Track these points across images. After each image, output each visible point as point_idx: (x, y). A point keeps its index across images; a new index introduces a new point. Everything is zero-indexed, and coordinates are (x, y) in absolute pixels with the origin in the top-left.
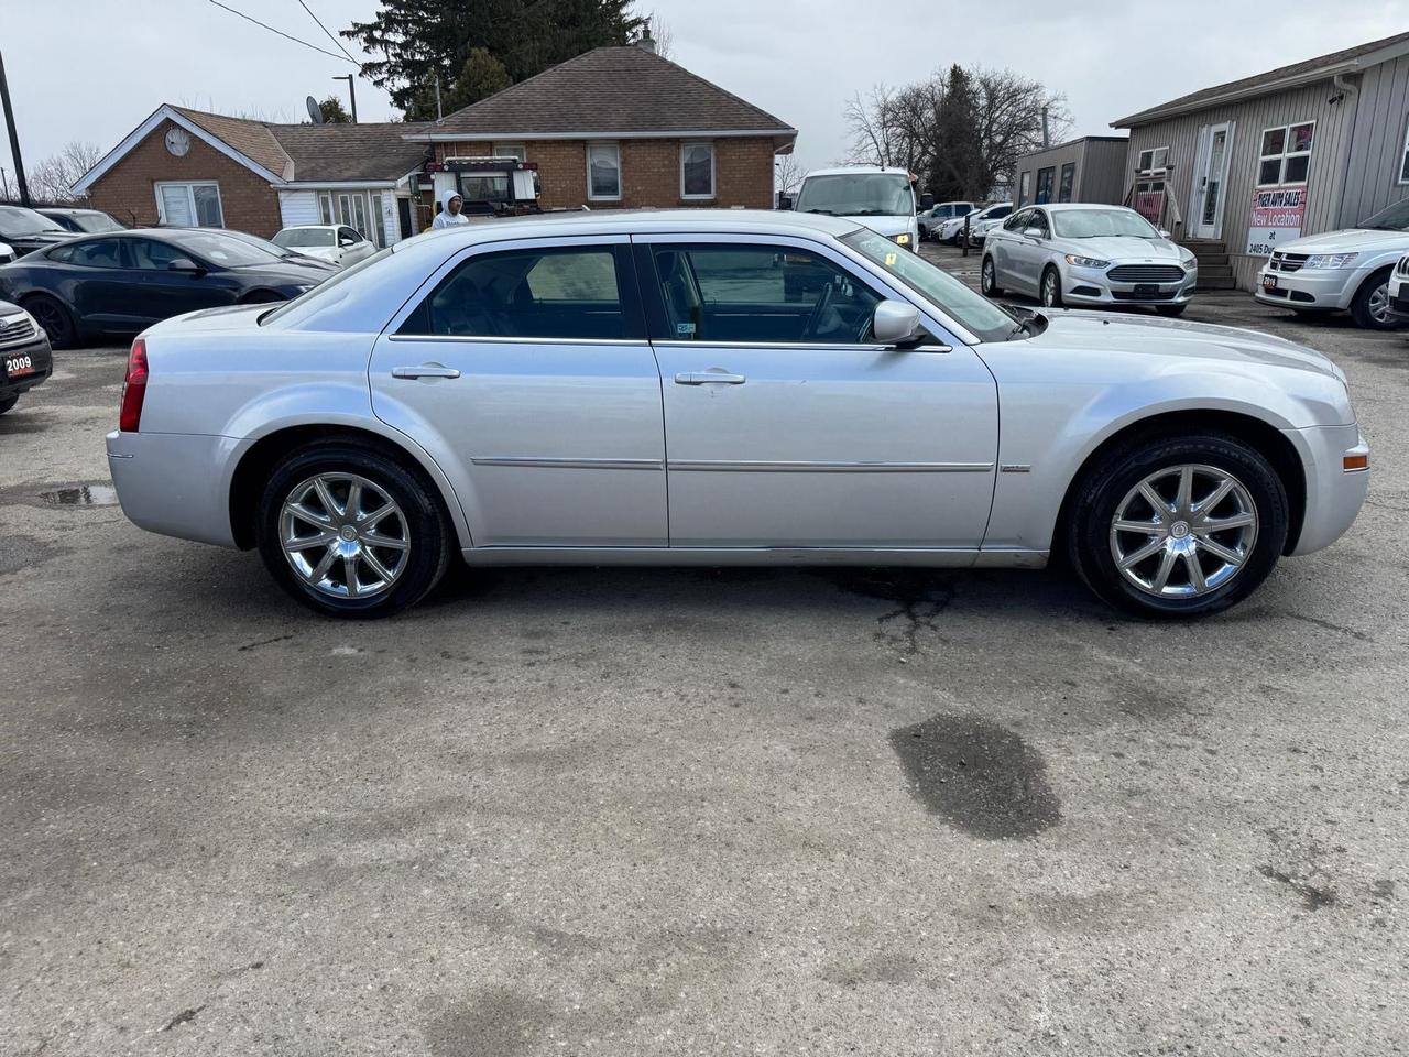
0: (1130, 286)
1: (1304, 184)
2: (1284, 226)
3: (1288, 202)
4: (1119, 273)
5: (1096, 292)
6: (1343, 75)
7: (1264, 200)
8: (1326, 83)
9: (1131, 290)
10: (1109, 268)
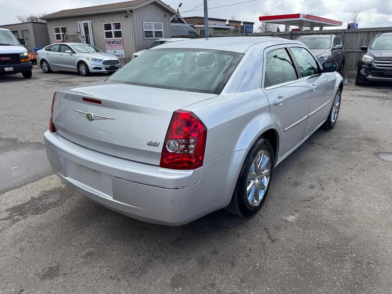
0: (108, 66)
1: (122, 38)
2: (118, 49)
3: (117, 43)
4: (105, 63)
5: (100, 69)
6: (129, 11)
7: (109, 43)
8: (125, 12)
9: (109, 67)
10: (102, 62)
